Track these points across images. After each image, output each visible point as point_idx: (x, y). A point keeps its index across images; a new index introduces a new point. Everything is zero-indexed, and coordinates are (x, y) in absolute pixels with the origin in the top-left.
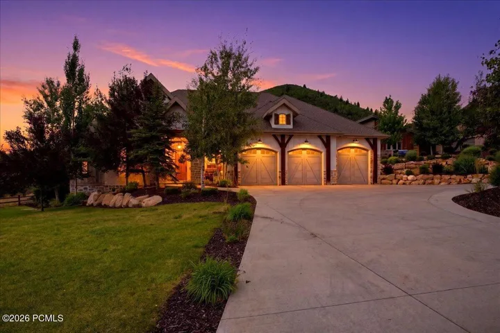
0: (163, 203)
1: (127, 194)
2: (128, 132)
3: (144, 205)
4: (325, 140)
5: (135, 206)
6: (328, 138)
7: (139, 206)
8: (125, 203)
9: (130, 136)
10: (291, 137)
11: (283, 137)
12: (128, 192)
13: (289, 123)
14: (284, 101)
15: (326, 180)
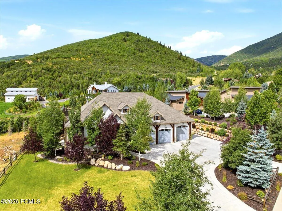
1: (113, 163)
4: (172, 126)
10: (160, 125)
11: (157, 126)
13: (159, 120)
14: (158, 112)
15: (172, 141)
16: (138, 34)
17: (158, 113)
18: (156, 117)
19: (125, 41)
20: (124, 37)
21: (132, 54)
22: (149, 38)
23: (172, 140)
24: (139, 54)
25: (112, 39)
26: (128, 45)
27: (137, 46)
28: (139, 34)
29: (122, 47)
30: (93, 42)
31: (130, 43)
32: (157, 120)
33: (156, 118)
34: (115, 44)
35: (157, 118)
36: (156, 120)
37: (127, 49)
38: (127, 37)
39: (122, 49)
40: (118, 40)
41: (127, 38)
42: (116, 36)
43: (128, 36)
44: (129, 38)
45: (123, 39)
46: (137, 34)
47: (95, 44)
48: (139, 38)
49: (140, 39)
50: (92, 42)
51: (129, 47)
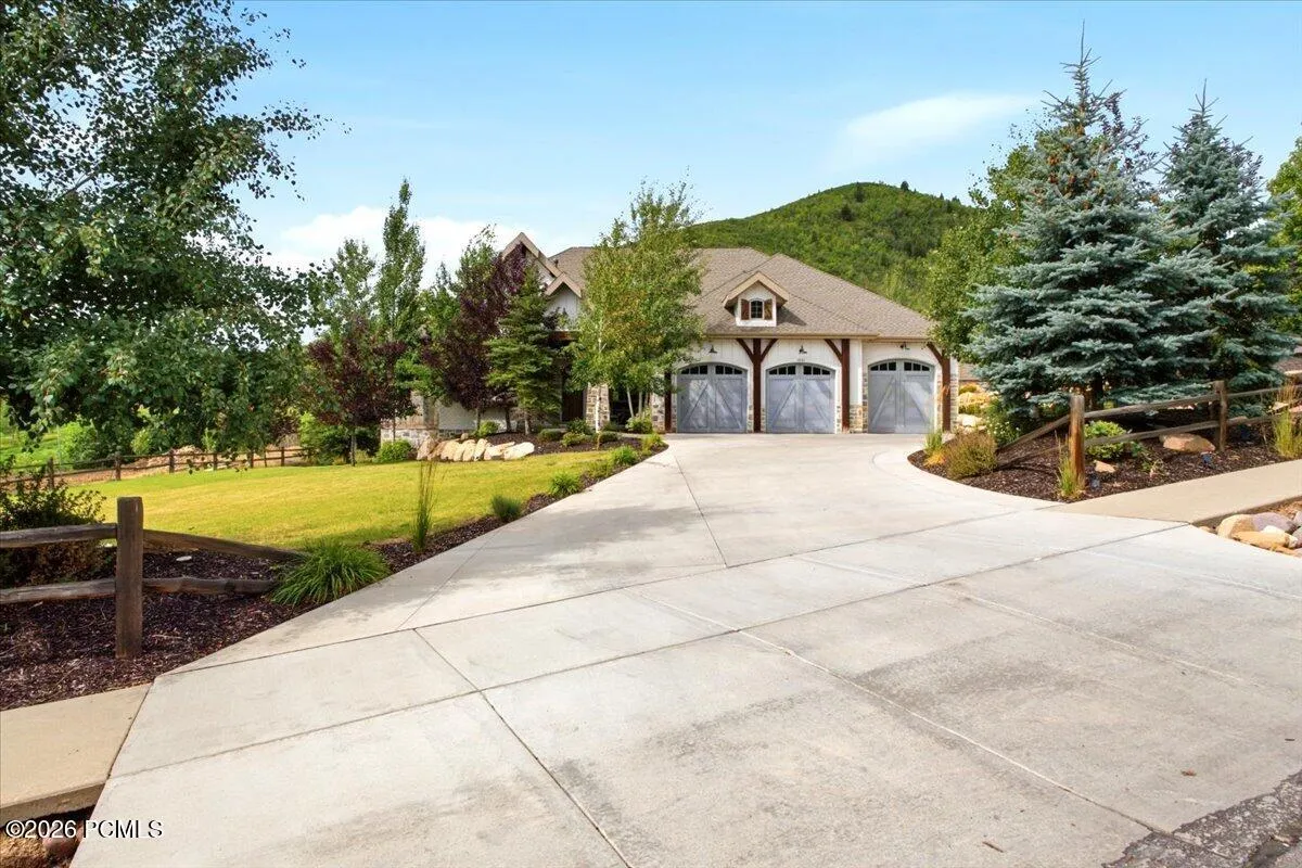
0: (535, 453)
1: (481, 441)
2: (485, 343)
3: (506, 457)
4: (840, 348)
5: (495, 458)
6: (846, 343)
7: (499, 458)
8: (478, 454)
9: (489, 349)
10: (773, 341)
11: (757, 342)
12: (484, 437)
13: (769, 317)
14: (759, 277)
15: (841, 425)
16: (905, 185)
17: (759, 282)
18: (754, 303)
19: (849, 220)
20: (845, 203)
21: (877, 264)
22: (954, 199)
23: (838, 421)
24: (904, 262)
25: (798, 216)
26: (860, 233)
27: (897, 236)
28: (911, 188)
29: (833, 241)
30: (719, 230)
31: (870, 225)
32: (760, 316)
33: (753, 310)
34: (807, 232)
35: (760, 310)
36: (753, 316)
37: (856, 247)
38: (858, 204)
39: (836, 249)
40: (821, 219)
41: (857, 208)
42: (813, 205)
43: (860, 198)
44: (864, 206)
45: (840, 210)
46: (899, 187)
47: (726, 234)
48: (908, 202)
49: (914, 206)
50: (715, 230)
51: (864, 241)
